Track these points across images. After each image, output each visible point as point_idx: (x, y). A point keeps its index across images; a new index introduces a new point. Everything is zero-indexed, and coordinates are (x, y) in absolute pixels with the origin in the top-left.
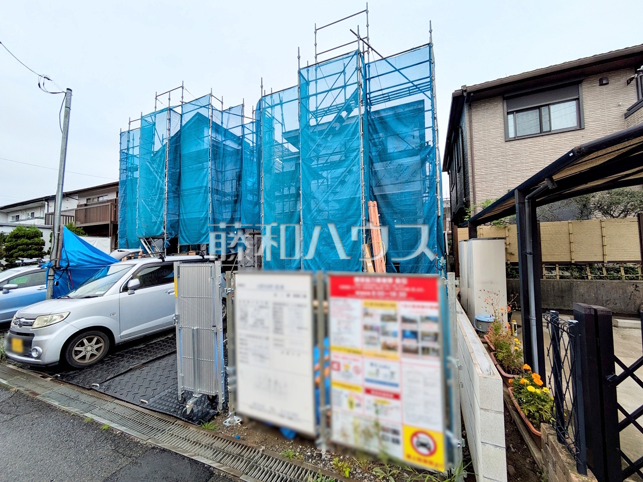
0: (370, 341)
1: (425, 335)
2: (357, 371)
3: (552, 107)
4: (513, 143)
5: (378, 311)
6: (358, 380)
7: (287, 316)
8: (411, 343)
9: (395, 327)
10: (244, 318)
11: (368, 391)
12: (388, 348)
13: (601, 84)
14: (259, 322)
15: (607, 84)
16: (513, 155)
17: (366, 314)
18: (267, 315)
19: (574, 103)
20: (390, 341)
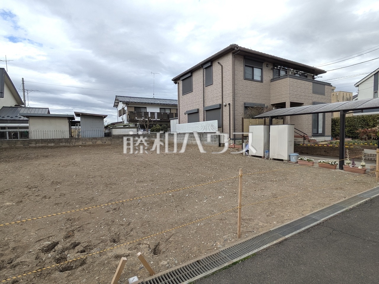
3: (255, 69)
4: (245, 81)
13: (267, 66)
15: (268, 67)
16: (246, 86)
19: (260, 70)
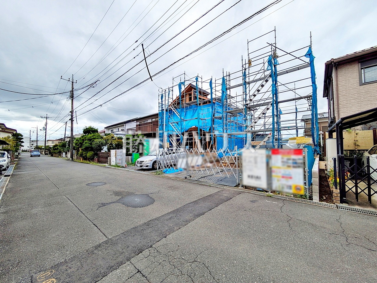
0: (283, 165)
1: (299, 163)
2: (280, 172)
5: (286, 158)
6: (280, 175)
7: (259, 160)
8: (295, 165)
9: (291, 161)
10: (245, 160)
11: (283, 177)
12: (289, 166)
14: (250, 162)
17: (282, 158)
18: (252, 160)
20: (289, 165)
